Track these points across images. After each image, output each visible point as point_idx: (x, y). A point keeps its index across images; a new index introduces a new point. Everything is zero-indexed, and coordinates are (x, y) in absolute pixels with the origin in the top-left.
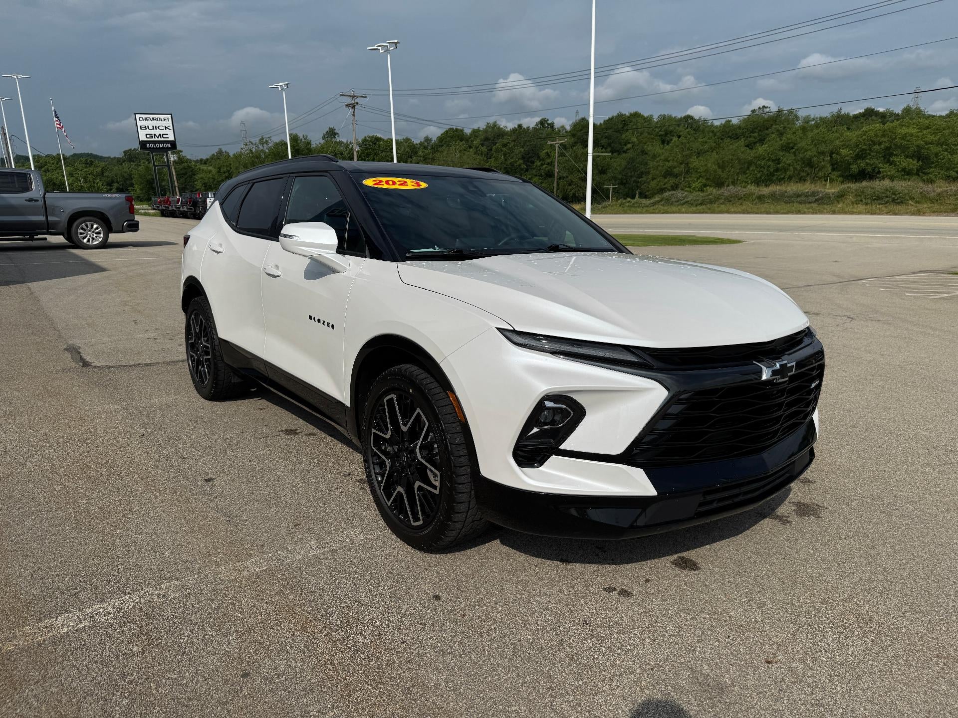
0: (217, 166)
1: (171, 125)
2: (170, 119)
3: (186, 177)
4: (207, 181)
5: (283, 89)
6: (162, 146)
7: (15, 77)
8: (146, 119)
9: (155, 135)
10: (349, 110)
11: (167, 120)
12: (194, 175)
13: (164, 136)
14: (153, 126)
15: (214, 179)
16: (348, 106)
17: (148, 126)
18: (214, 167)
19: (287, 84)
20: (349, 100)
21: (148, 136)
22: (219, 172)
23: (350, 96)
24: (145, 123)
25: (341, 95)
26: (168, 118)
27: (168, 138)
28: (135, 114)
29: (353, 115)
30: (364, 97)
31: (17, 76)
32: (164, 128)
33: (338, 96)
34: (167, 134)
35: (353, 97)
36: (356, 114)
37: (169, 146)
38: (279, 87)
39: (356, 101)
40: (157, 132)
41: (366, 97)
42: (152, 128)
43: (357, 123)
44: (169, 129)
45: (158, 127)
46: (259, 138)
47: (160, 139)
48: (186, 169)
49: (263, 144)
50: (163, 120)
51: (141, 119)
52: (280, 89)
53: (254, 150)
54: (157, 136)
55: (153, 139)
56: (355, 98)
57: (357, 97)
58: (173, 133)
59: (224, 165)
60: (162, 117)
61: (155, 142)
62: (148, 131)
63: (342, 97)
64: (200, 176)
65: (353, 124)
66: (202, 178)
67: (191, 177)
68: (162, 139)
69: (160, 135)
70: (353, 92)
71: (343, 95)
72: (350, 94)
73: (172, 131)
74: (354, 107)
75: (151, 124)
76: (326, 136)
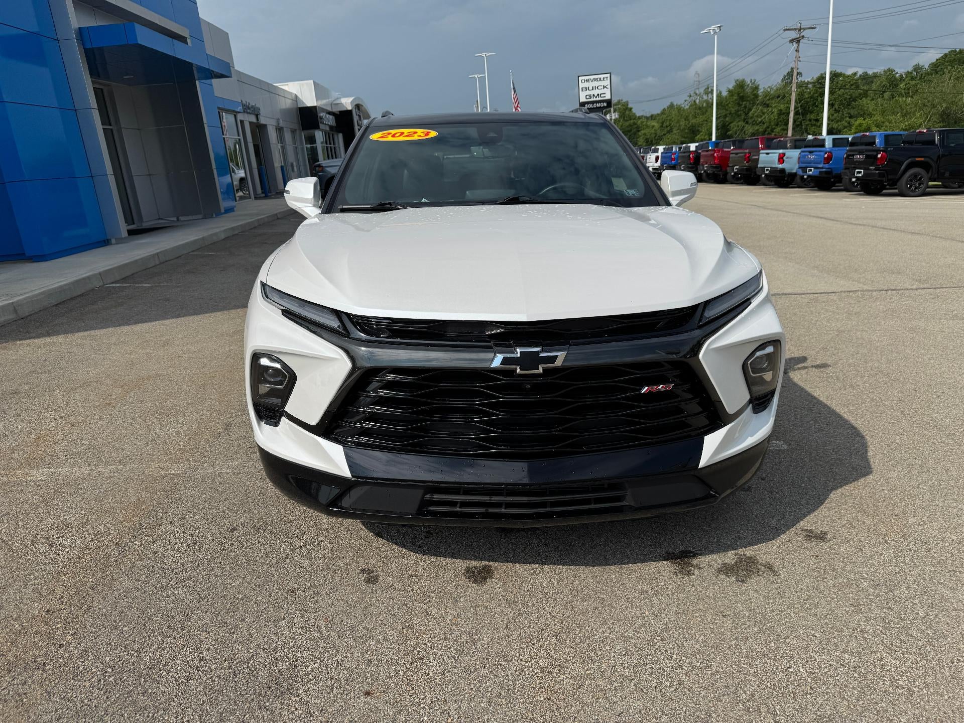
0: (660, 121)
1: (609, 84)
2: (609, 79)
3: (630, 134)
4: (648, 137)
5: (715, 33)
6: (598, 105)
7: (484, 56)
8: (588, 81)
9: (594, 95)
10: (793, 45)
11: (606, 79)
12: (639, 131)
13: (602, 96)
14: (593, 87)
15: (656, 134)
16: (792, 41)
17: (588, 88)
18: (658, 123)
19: (720, 27)
20: (794, 35)
21: (588, 97)
22: (662, 126)
23: (795, 29)
24: (586, 85)
25: (785, 30)
26: (607, 78)
27: (605, 97)
28: (579, 77)
29: (797, 51)
30: (812, 28)
31: (485, 55)
32: (602, 87)
33: (782, 31)
34: (605, 94)
35: (800, 30)
36: (800, 50)
37: (605, 104)
38: (711, 31)
39: (802, 34)
40: (596, 92)
41: (815, 28)
42: (592, 88)
43: (800, 59)
44: (607, 88)
45: (597, 87)
46: (704, 88)
47: (598, 99)
48: (631, 126)
49: (708, 94)
50: (602, 79)
51: (583, 81)
52: (712, 33)
53: (697, 101)
54: (596, 96)
55: (592, 100)
56: (802, 30)
57: (805, 29)
58: (610, 91)
59: (667, 119)
60: (602, 76)
61: (593, 102)
62: (588, 92)
63: (786, 32)
64: (643, 132)
65: (795, 61)
66: (645, 134)
67: (635, 134)
68: (600, 99)
69: (598, 95)
70: (799, 25)
71: (789, 30)
72: (796, 27)
73: (609, 89)
74: (798, 42)
75: (590, 85)
76: (786, 78)
